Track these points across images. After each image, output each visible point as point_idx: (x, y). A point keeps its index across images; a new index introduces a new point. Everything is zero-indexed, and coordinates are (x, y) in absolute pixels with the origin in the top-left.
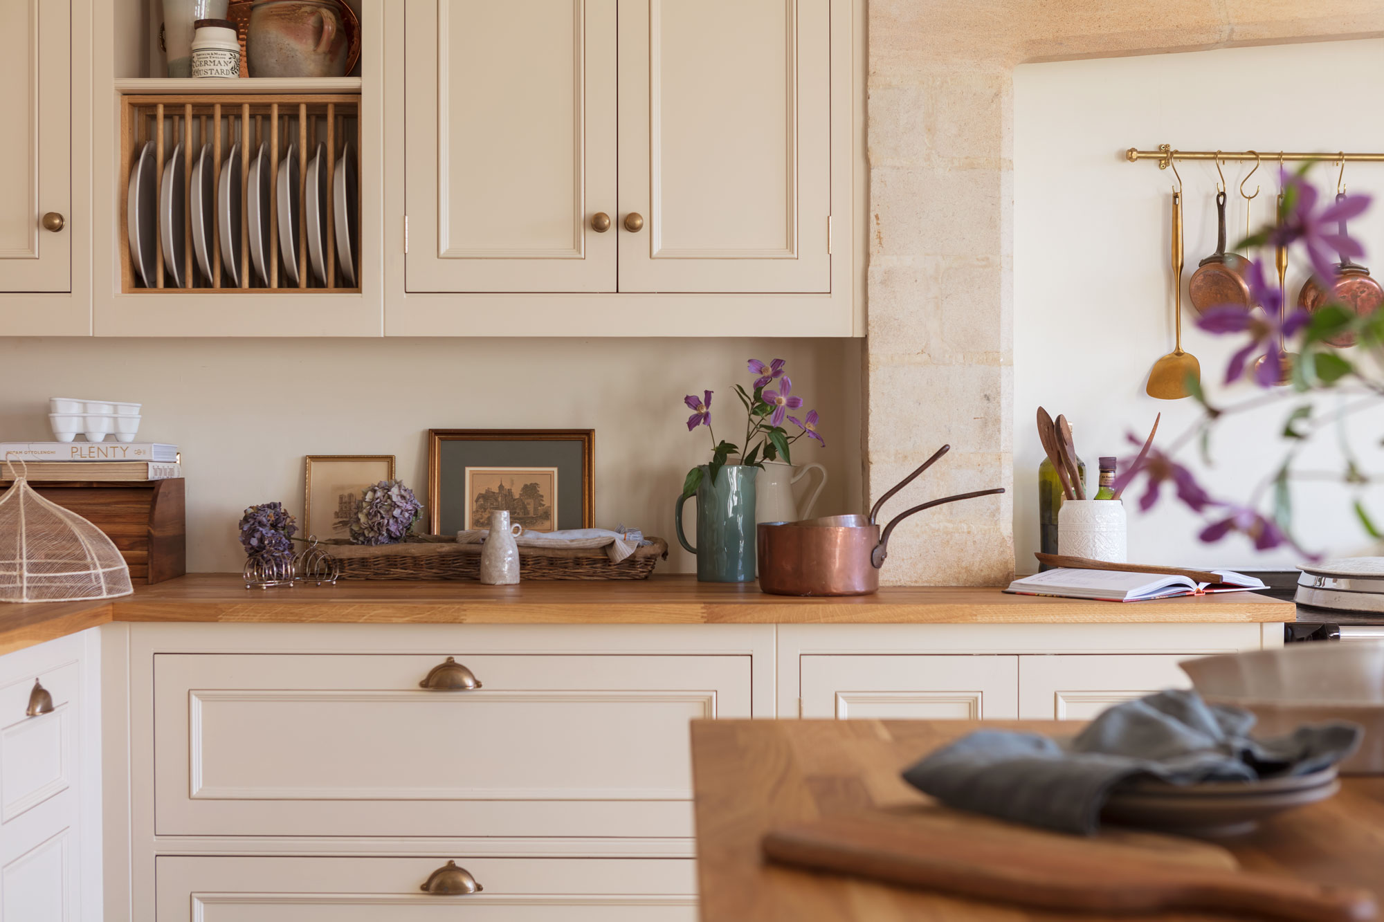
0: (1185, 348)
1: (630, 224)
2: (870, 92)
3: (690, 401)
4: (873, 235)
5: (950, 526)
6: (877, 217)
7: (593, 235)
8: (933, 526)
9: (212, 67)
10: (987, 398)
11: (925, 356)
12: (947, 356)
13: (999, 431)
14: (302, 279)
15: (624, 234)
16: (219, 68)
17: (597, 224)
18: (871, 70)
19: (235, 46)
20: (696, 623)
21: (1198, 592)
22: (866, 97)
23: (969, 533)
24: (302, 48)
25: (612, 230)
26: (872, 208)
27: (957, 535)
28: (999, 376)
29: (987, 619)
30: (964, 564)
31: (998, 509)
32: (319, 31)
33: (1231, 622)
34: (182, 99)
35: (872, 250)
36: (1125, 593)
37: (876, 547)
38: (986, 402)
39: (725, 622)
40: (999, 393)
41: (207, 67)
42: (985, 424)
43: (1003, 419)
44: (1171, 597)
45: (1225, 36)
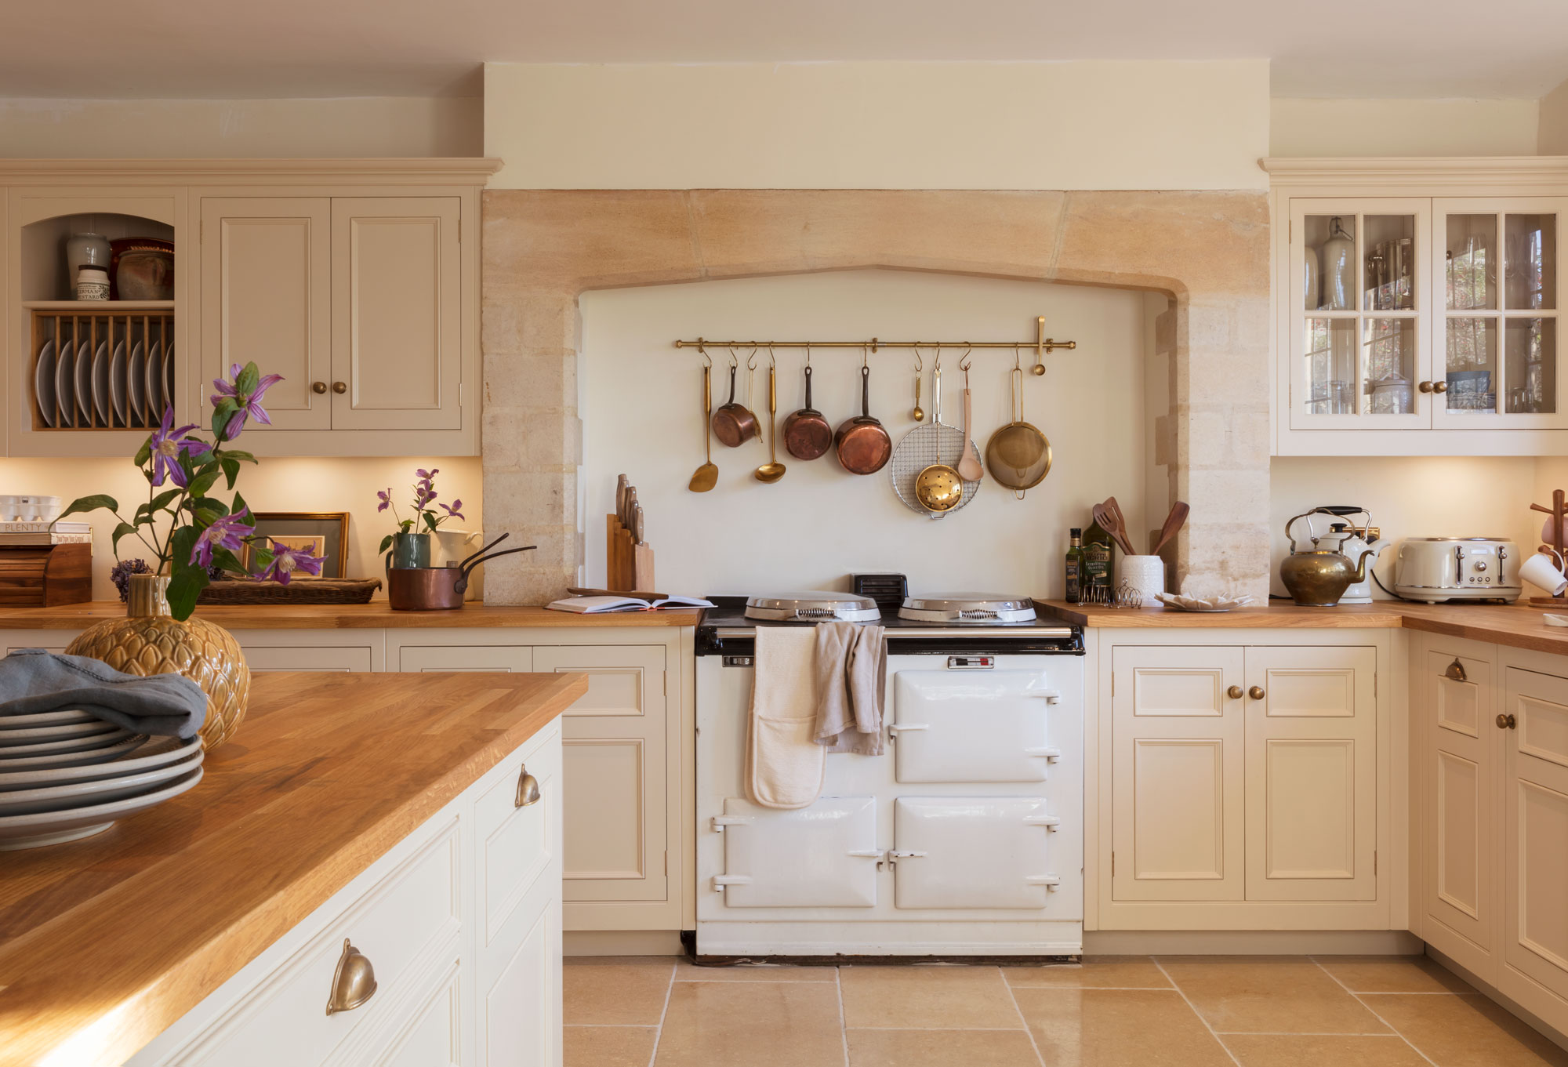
0: (713, 461)
1: (339, 388)
2: (484, 309)
3: (381, 494)
4: (485, 395)
5: (532, 569)
6: (487, 384)
7: (316, 395)
8: (522, 569)
9: (87, 294)
10: (555, 492)
11: (517, 467)
12: (531, 467)
13: (563, 512)
14: (146, 422)
15: (336, 395)
16: (91, 294)
17: (317, 388)
18: (484, 295)
19: (107, 282)
20: (333, 628)
21: (651, 608)
22: (482, 312)
23: (544, 574)
24: (146, 283)
25: (328, 392)
26: (484, 378)
27: (536, 575)
28: (563, 479)
29: (509, 625)
30: (541, 593)
31: (562, 560)
32: (155, 272)
33: (656, 626)
34: (70, 314)
35: (484, 403)
36: (586, 609)
37: (458, 581)
38: (554, 495)
39: (350, 627)
40: (562, 490)
41: (84, 294)
42: (554, 508)
43: (565, 505)
44: (624, 611)
45: (703, 273)
